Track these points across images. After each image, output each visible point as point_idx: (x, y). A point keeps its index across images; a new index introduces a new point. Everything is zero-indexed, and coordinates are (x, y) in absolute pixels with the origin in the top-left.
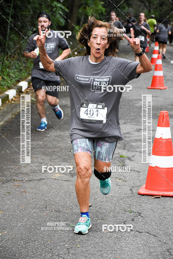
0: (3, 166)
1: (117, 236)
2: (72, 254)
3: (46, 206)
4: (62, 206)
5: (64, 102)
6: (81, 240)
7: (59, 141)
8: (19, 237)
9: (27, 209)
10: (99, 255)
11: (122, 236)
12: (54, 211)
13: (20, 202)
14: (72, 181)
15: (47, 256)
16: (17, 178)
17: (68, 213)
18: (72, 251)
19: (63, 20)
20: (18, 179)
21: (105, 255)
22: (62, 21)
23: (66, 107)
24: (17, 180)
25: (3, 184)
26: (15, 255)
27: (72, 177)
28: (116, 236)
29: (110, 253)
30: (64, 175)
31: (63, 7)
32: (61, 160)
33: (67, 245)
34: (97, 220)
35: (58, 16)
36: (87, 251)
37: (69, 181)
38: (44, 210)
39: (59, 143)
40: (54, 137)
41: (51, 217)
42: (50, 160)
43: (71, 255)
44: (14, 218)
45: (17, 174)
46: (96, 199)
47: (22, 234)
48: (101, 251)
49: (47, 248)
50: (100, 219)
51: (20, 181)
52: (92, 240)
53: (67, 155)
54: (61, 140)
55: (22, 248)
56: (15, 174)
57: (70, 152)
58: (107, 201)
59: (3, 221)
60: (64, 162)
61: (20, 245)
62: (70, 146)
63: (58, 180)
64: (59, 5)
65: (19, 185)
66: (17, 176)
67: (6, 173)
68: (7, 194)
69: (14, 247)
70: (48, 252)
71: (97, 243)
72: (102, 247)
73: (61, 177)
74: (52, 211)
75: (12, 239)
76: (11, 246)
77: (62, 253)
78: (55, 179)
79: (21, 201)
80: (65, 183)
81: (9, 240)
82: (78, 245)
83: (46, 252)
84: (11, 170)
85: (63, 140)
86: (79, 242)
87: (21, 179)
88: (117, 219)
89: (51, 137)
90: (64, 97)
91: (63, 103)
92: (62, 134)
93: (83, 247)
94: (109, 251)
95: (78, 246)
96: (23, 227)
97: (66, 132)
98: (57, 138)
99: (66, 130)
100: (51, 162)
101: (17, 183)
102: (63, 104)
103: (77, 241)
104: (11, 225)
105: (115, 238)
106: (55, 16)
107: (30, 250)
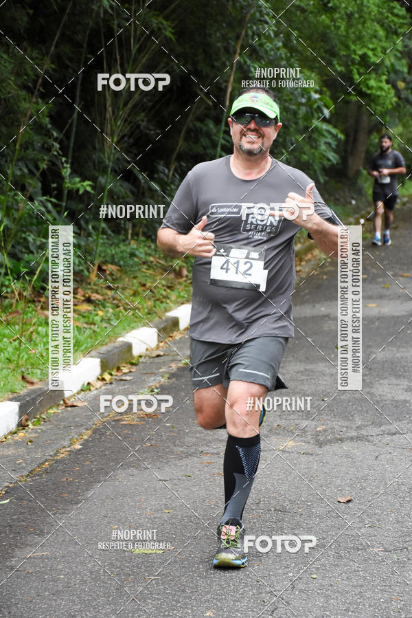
0: (185, 427)
1: (398, 559)
2: (300, 591)
3: (257, 501)
4: (292, 501)
5: (323, 309)
6: (322, 565)
7: (302, 380)
8: (196, 557)
9: (219, 507)
10: (356, 594)
11: (409, 559)
12: (273, 509)
13: (207, 492)
14: (318, 455)
15: (247, 594)
16: (207, 448)
17: (302, 514)
18: (300, 586)
19: (333, 156)
20: (211, 450)
21: (368, 594)
22: (331, 158)
23: (327, 319)
24: (208, 453)
25: (179, 460)
26: (184, 591)
27: (320, 447)
28: (396, 557)
29: (380, 590)
30: (303, 444)
31: (334, 131)
32: (302, 416)
33: (291, 574)
34: (361, 528)
35: (323, 147)
36: (331, 586)
37: (312, 455)
38: (253, 508)
39: (302, 384)
40: (294, 374)
41: (266, 521)
42: (280, 416)
43: (297, 593)
44: (192, 522)
45: (210, 442)
46: (363, 489)
47: (203, 551)
48: (362, 586)
49: (250, 578)
50: (367, 526)
51: (213, 454)
52: (345, 566)
53: (315, 407)
54: (307, 380)
55: (199, 577)
56: (205, 442)
57: (323, 400)
58: (386, 493)
59: (169, 527)
60: (307, 419)
61: (196, 572)
62: (323, 391)
63: (289, 452)
64: (325, 126)
65: (209, 461)
66: (209, 446)
67: (187, 439)
68: (185, 478)
69: (184, 575)
70: (251, 585)
71: (355, 571)
72: (365, 578)
73: (297, 447)
74: (268, 510)
75: (182, 561)
76: (178, 574)
77: (279, 588)
78: (284, 452)
79: (210, 491)
80: (304, 459)
81: (176, 562)
82: (315, 574)
83: (247, 587)
84: (198, 435)
85: (311, 379)
86: (318, 569)
87: (215, 451)
88: (403, 527)
89: (288, 374)
90: (326, 300)
91: (322, 311)
92: (310, 367)
93: (324, 578)
94: (379, 587)
95: (314, 576)
96: (208, 538)
97: (320, 364)
98: (299, 375)
99: (321, 361)
100: (281, 419)
101: (206, 459)
102: (321, 314)
103: (313, 568)
104: (184, 536)
105: (394, 562)
106: (316, 148)
107: (216, 581)
